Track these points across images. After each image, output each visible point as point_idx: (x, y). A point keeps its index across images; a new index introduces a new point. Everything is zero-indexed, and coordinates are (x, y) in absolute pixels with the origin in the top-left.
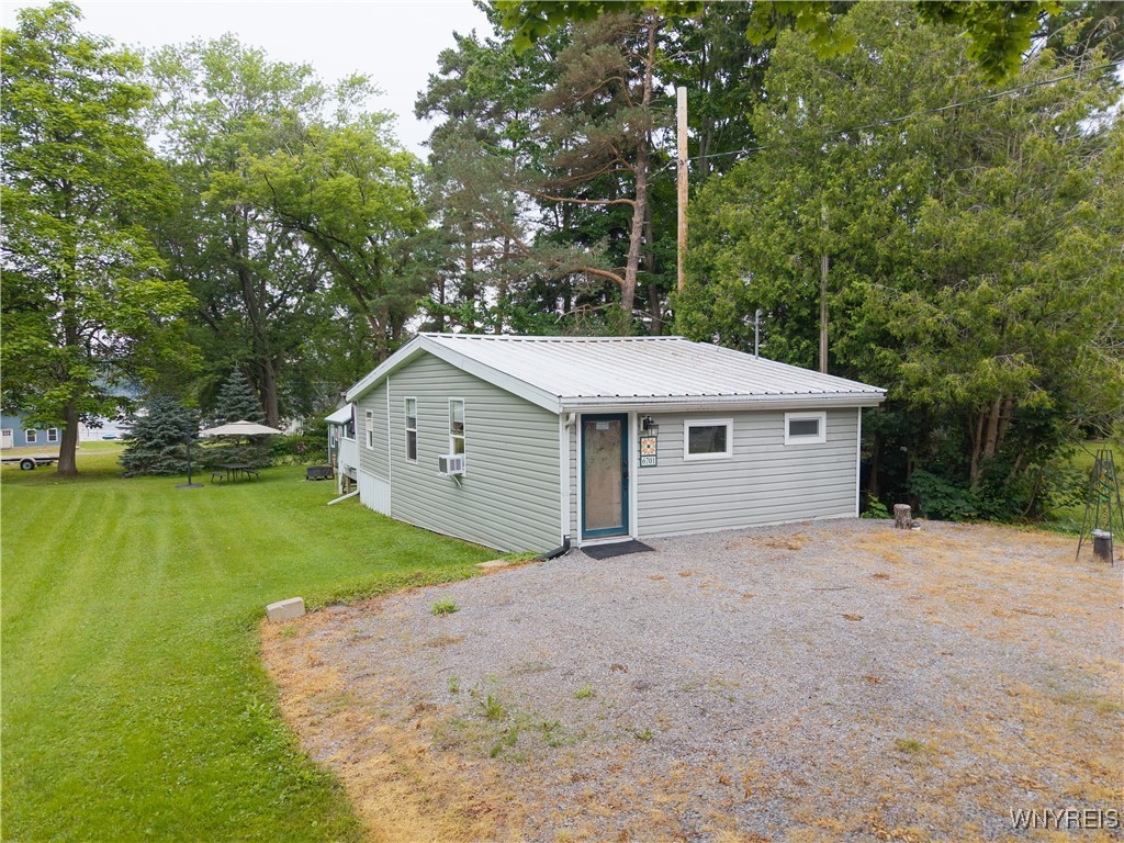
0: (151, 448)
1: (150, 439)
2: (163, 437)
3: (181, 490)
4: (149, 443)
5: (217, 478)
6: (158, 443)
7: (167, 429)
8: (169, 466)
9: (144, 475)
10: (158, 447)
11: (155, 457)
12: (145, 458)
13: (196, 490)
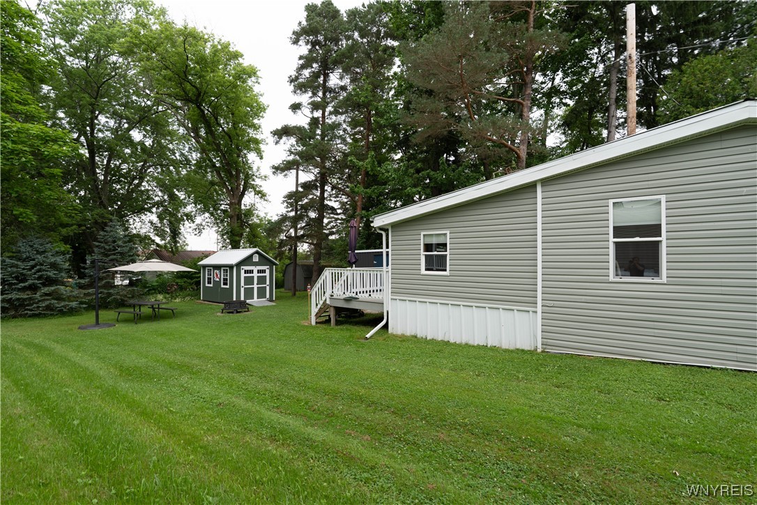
0: (24, 289)
1: (24, 280)
2: (39, 278)
3: (87, 332)
4: (22, 285)
5: (122, 316)
6: (33, 284)
7: (44, 270)
8: (48, 308)
9: (14, 317)
10: (33, 288)
11: (30, 299)
12: (18, 299)
13: (107, 330)
